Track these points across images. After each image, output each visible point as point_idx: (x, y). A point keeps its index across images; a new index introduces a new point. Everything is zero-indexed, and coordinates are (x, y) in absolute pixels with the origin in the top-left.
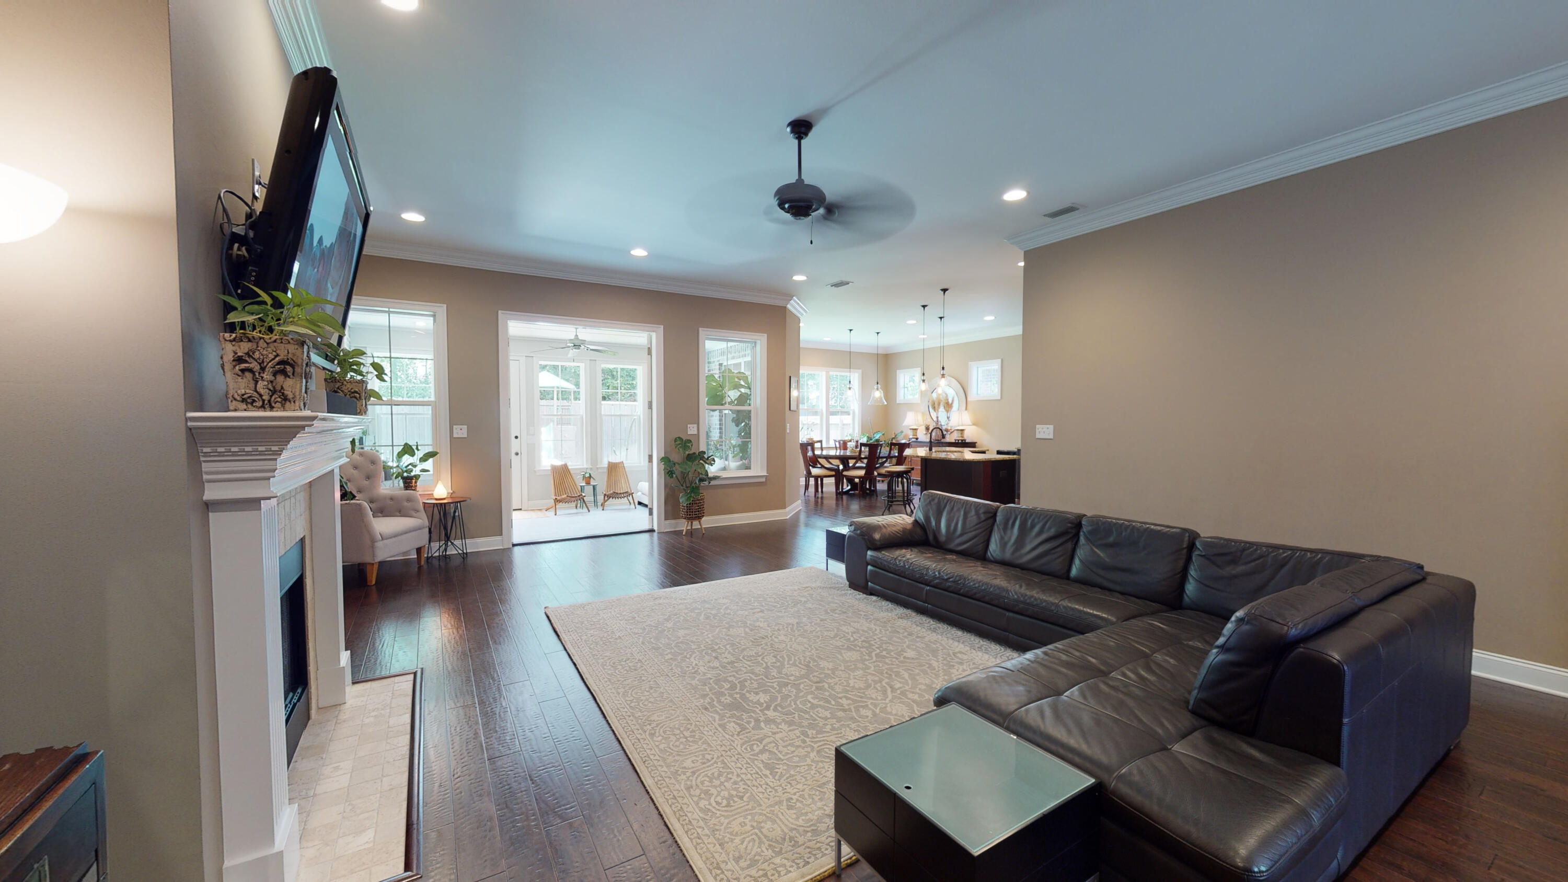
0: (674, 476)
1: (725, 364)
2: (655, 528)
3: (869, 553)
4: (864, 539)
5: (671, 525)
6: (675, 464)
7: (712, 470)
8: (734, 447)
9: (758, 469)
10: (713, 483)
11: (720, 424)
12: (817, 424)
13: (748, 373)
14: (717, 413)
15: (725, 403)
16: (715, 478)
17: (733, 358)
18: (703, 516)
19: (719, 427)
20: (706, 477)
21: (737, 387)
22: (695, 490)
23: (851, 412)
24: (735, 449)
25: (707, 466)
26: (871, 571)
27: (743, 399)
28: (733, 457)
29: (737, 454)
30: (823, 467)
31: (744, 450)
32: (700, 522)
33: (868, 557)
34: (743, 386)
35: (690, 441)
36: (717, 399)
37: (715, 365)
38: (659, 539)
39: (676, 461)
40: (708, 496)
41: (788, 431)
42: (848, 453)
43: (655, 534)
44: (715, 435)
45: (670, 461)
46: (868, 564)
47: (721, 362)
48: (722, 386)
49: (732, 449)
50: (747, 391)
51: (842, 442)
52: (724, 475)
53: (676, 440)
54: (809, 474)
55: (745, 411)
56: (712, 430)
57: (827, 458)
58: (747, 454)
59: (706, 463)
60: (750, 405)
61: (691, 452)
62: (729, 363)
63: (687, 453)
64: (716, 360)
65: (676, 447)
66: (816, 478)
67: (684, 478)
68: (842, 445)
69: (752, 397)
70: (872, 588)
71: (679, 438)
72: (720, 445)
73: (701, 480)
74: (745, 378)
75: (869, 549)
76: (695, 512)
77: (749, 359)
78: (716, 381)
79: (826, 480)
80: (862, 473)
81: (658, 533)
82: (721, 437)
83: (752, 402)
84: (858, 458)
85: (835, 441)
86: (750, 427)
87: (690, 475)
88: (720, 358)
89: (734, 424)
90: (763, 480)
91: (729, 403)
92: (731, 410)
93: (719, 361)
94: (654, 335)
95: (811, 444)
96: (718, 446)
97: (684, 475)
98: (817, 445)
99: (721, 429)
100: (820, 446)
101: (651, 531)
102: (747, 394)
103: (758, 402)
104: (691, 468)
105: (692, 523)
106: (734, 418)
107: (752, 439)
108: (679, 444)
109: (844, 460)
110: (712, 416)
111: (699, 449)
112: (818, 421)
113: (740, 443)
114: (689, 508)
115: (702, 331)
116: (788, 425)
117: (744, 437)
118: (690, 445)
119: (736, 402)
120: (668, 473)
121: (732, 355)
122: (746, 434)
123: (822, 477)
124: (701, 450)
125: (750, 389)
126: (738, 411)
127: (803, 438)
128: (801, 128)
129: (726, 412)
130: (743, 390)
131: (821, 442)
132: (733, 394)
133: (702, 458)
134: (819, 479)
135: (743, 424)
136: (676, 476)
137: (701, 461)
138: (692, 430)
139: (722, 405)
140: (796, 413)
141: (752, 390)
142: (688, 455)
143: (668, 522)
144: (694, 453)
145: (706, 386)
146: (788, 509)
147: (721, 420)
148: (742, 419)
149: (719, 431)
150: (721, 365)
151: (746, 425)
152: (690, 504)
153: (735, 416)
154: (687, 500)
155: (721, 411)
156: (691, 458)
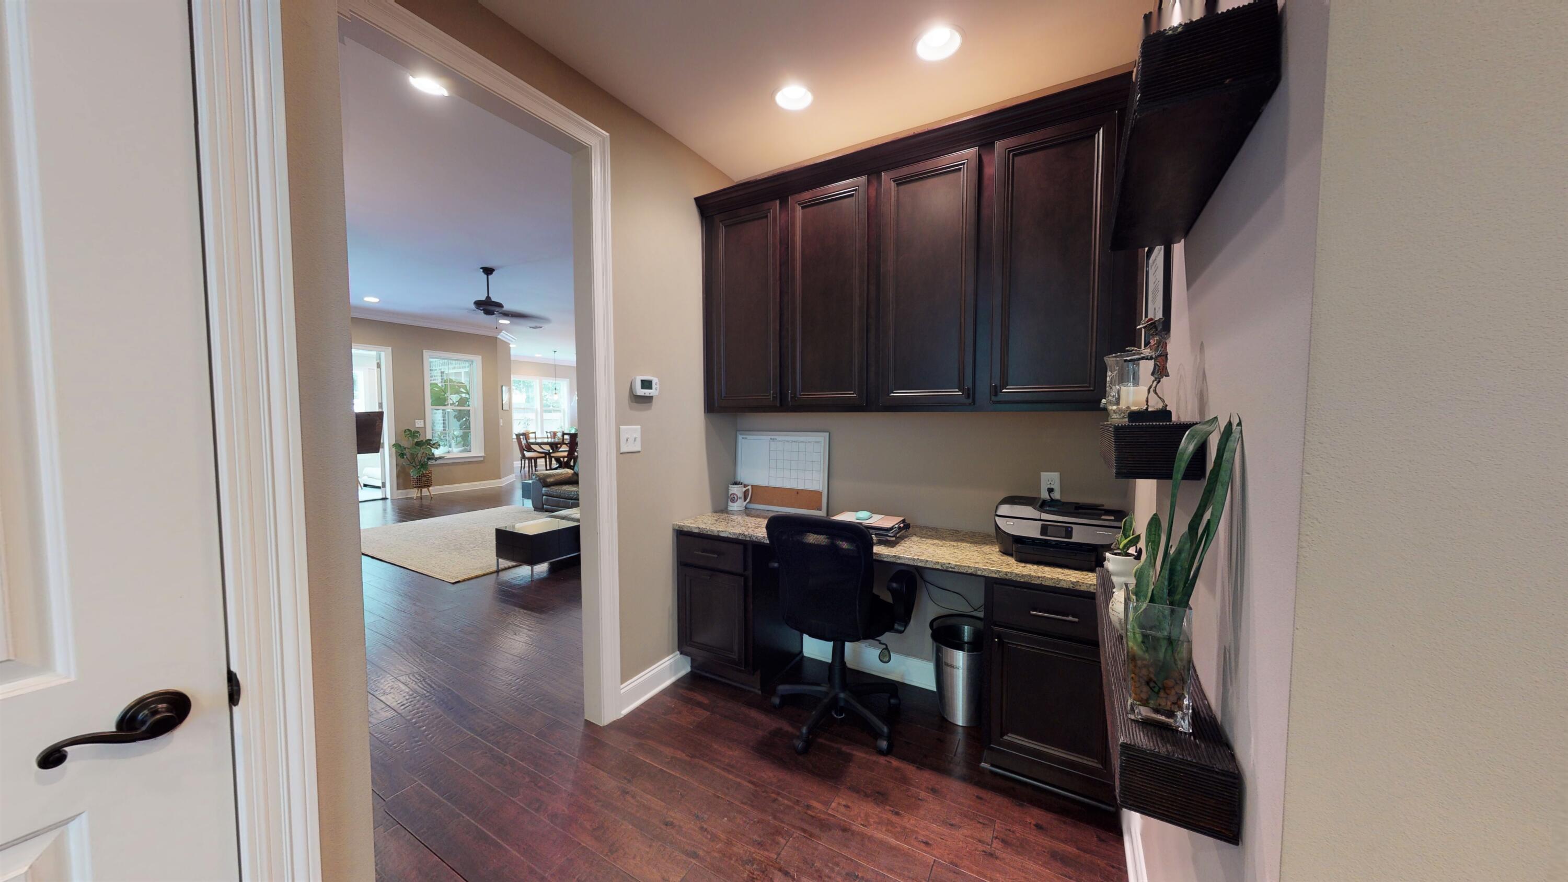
0: (405, 457)
1: (446, 372)
2: (388, 496)
3: (544, 489)
4: (541, 482)
5: (402, 494)
6: (405, 449)
7: (437, 452)
8: (457, 437)
9: (477, 450)
10: (438, 462)
11: (443, 420)
12: (532, 420)
13: (467, 384)
14: (441, 411)
15: (448, 405)
16: (440, 458)
17: (454, 368)
18: (431, 485)
19: (442, 422)
20: (431, 457)
21: (458, 392)
22: (424, 465)
23: (562, 411)
24: (458, 439)
25: (433, 449)
26: (545, 499)
27: (463, 402)
28: (456, 445)
29: (460, 442)
30: (535, 451)
31: (465, 439)
32: (428, 489)
33: (543, 492)
34: (462, 392)
35: (418, 432)
36: (440, 400)
37: (437, 373)
38: (392, 502)
39: (405, 446)
40: (435, 473)
41: (501, 425)
42: (557, 440)
43: (389, 502)
44: (439, 428)
45: (401, 446)
46: (543, 495)
47: (442, 371)
48: (445, 392)
49: (455, 439)
50: (467, 396)
51: (552, 433)
52: (448, 456)
53: (405, 431)
54: (524, 457)
55: (465, 410)
56: (435, 424)
57: (539, 444)
58: (468, 442)
59: (432, 447)
60: (469, 406)
61: (419, 440)
62: (450, 372)
63: (416, 440)
64: (438, 368)
65: (406, 436)
66: (530, 459)
67: (414, 459)
68: (552, 435)
69: (471, 400)
70: (546, 508)
71: (408, 430)
72: (444, 437)
73: (429, 459)
74: (465, 387)
75: (544, 487)
76: (424, 482)
77: (467, 370)
78: (439, 387)
79: (539, 460)
80: (566, 454)
81: (391, 500)
82: (444, 430)
83: (470, 403)
84: (563, 443)
85: (547, 432)
86: (470, 422)
87: (419, 455)
88: (442, 367)
89: (456, 420)
90: (482, 459)
91: (451, 404)
92: (453, 409)
93: (440, 369)
94: (383, 354)
95: (526, 435)
96: (442, 437)
97: (413, 456)
98: (532, 436)
99: (444, 423)
100: (534, 437)
101: (385, 499)
102: (467, 398)
103: (476, 405)
104: (420, 451)
105: (421, 490)
106: (455, 415)
107: (471, 431)
108: (409, 434)
109: (552, 445)
110: (436, 413)
111: (425, 437)
112: (534, 418)
113: (462, 434)
114: (419, 479)
115: (426, 353)
116: (501, 420)
117: (465, 429)
118: (418, 435)
119: (457, 403)
120: (399, 455)
121: (453, 366)
122: (466, 427)
123: (536, 459)
124: (427, 438)
125: (469, 394)
126: (460, 410)
127: (517, 429)
128: (488, 271)
129: (449, 410)
130: (464, 395)
131: (535, 433)
132: (454, 398)
133: (429, 444)
134: (533, 461)
135: (464, 419)
136: (407, 457)
137: (428, 446)
138: (419, 424)
139: (445, 405)
140: (509, 411)
141: (471, 395)
142: (417, 442)
143: (399, 491)
144: (422, 441)
145: (431, 391)
146: (502, 480)
147: (444, 417)
148: (463, 416)
149: (442, 425)
150: (442, 373)
151: (466, 420)
152: (420, 476)
153: (456, 413)
154: (417, 474)
155: (443, 410)
156: (419, 444)
